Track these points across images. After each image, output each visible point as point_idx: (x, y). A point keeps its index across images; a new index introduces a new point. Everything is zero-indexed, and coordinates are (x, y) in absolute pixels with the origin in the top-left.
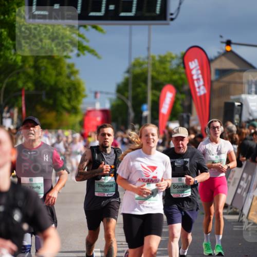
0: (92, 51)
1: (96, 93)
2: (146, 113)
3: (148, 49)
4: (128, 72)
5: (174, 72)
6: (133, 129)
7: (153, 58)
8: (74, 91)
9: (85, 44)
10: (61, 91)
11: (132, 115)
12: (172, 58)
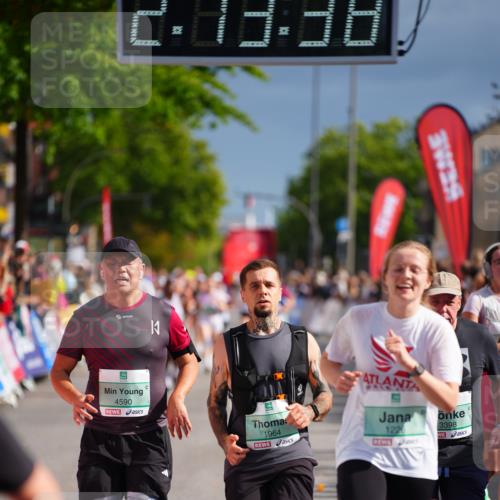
0: (240, 117)
1: (247, 198)
2: (346, 234)
3: (351, 111)
4: (310, 155)
5: (401, 155)
6: (320, 267)
7: (361, 129)
8: (207, 192)
9: (228, 102)
10: (181, 194)
11: (317, 238)
12: (399, 129)
